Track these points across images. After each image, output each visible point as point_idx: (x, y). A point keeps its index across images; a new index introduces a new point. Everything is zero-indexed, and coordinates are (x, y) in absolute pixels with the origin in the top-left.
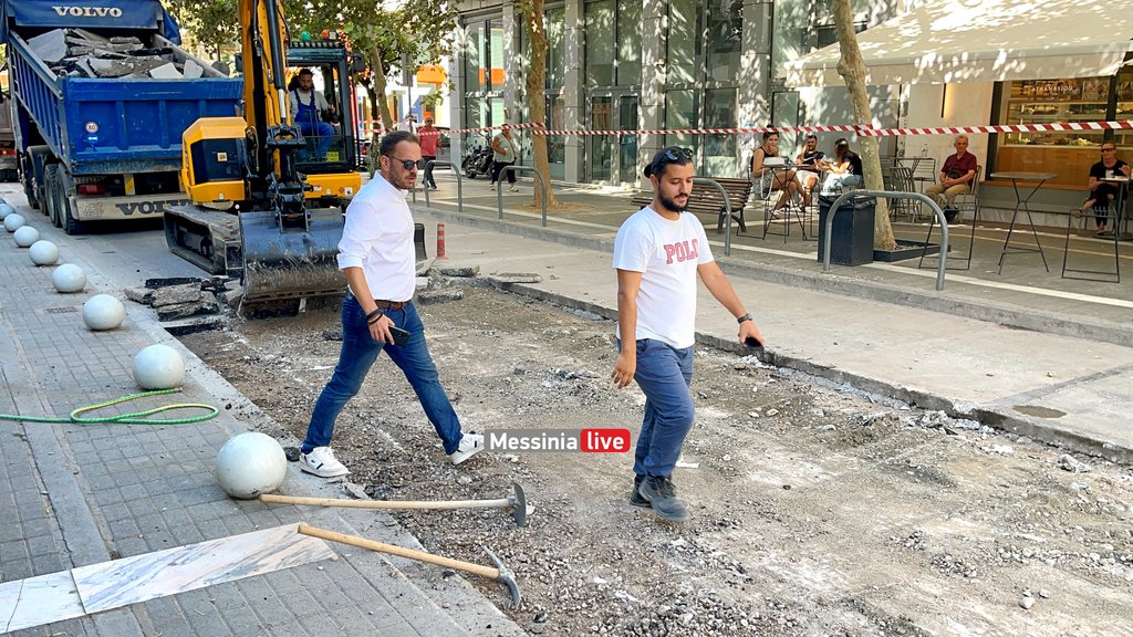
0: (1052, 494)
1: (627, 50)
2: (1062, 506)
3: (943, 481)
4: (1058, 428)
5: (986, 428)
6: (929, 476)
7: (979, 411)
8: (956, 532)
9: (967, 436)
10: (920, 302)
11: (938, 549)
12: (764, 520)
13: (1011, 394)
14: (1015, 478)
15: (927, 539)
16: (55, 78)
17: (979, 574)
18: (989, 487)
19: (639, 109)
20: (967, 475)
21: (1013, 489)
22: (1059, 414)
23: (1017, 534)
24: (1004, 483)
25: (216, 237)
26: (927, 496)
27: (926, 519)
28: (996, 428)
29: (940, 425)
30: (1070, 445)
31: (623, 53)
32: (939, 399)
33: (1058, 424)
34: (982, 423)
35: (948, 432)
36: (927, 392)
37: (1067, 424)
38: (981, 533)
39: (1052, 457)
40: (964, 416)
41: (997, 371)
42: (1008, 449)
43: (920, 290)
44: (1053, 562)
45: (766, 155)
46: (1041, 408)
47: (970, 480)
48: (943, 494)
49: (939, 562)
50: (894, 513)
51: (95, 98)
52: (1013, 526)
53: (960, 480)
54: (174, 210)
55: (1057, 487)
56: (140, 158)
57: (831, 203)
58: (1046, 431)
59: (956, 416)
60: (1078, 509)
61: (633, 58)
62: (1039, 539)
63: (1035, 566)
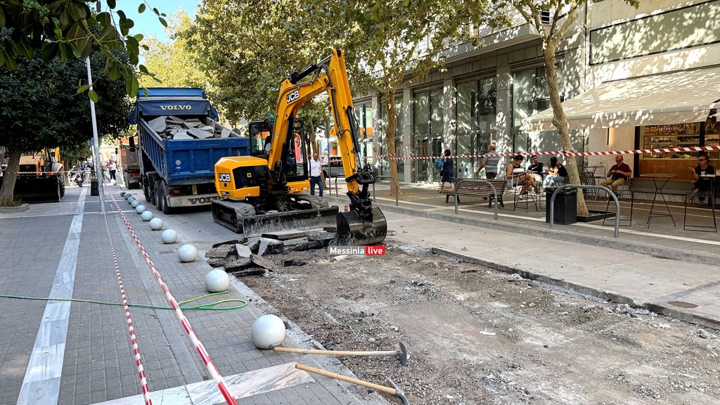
0: (697, 351)
1: (435, 115)
2: (703, 358)
3: (634, 344)
4: (695, 314)
5: (653, 314)
6: (625, 341)
7: (648, 304)
8: (645, 373)
9: (642, 318)
10: (606, 244)
11: (635, 382)
12: (536, 365)
13: (666, 295)
14: (674, 342)
15: (629, 376)
16: (161, 139)
17: (662, 397)
18: (660, 347)
19: (442, 144)
20: (646, 340)
21: (674, 349)
22: (694, 306)
23: (680, 374)
24: (668, 345)
25: (239, 215)
26: (625, 352)
27: (627, 365)
28: (659, 314)
29: (627, 312)
30: (703, 323)
31: (433, 117)
32: (624, 298)
33: (694, 311)
34: (651, 311)
35: (632, 316)
36: (617, 294)
37: (700, 311)
38: (659, 374)
39: (692, 330)
40: (640, 307)
41: (655, 282)
42: (668, 326)
43: (606, 238)
44: (703, 390)
45: (515, 167)
46: (684, 303)
47: (649, 343)
48: (634, 351)
49: (638, 390)
50: (609, 362)
51: (180, 148)
52: (676, 369)
53: (643, 343)
54: (216, 201)
55: (699, 347)
56: (200, 177)
57: (553, 192)
58: (688, 315)
59: (635, 307)
60: (712, 359)
61: (438, 119)
62: (692, 377)
63: (693, 392)
